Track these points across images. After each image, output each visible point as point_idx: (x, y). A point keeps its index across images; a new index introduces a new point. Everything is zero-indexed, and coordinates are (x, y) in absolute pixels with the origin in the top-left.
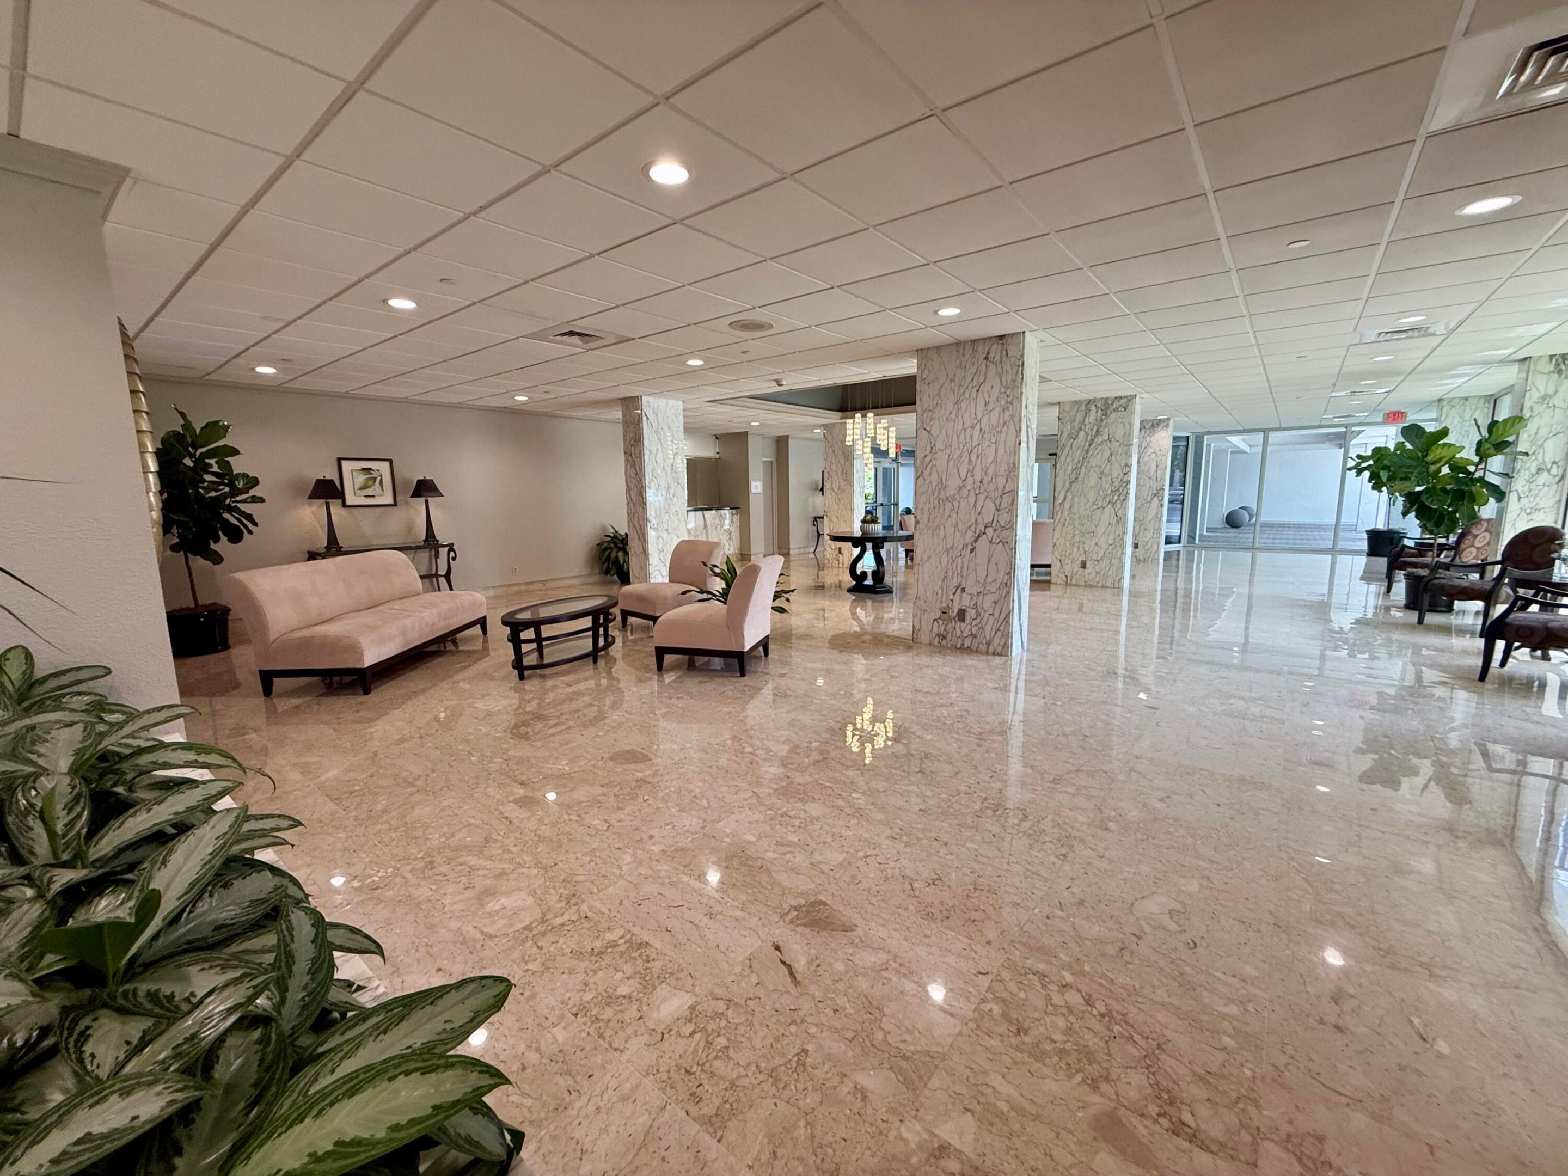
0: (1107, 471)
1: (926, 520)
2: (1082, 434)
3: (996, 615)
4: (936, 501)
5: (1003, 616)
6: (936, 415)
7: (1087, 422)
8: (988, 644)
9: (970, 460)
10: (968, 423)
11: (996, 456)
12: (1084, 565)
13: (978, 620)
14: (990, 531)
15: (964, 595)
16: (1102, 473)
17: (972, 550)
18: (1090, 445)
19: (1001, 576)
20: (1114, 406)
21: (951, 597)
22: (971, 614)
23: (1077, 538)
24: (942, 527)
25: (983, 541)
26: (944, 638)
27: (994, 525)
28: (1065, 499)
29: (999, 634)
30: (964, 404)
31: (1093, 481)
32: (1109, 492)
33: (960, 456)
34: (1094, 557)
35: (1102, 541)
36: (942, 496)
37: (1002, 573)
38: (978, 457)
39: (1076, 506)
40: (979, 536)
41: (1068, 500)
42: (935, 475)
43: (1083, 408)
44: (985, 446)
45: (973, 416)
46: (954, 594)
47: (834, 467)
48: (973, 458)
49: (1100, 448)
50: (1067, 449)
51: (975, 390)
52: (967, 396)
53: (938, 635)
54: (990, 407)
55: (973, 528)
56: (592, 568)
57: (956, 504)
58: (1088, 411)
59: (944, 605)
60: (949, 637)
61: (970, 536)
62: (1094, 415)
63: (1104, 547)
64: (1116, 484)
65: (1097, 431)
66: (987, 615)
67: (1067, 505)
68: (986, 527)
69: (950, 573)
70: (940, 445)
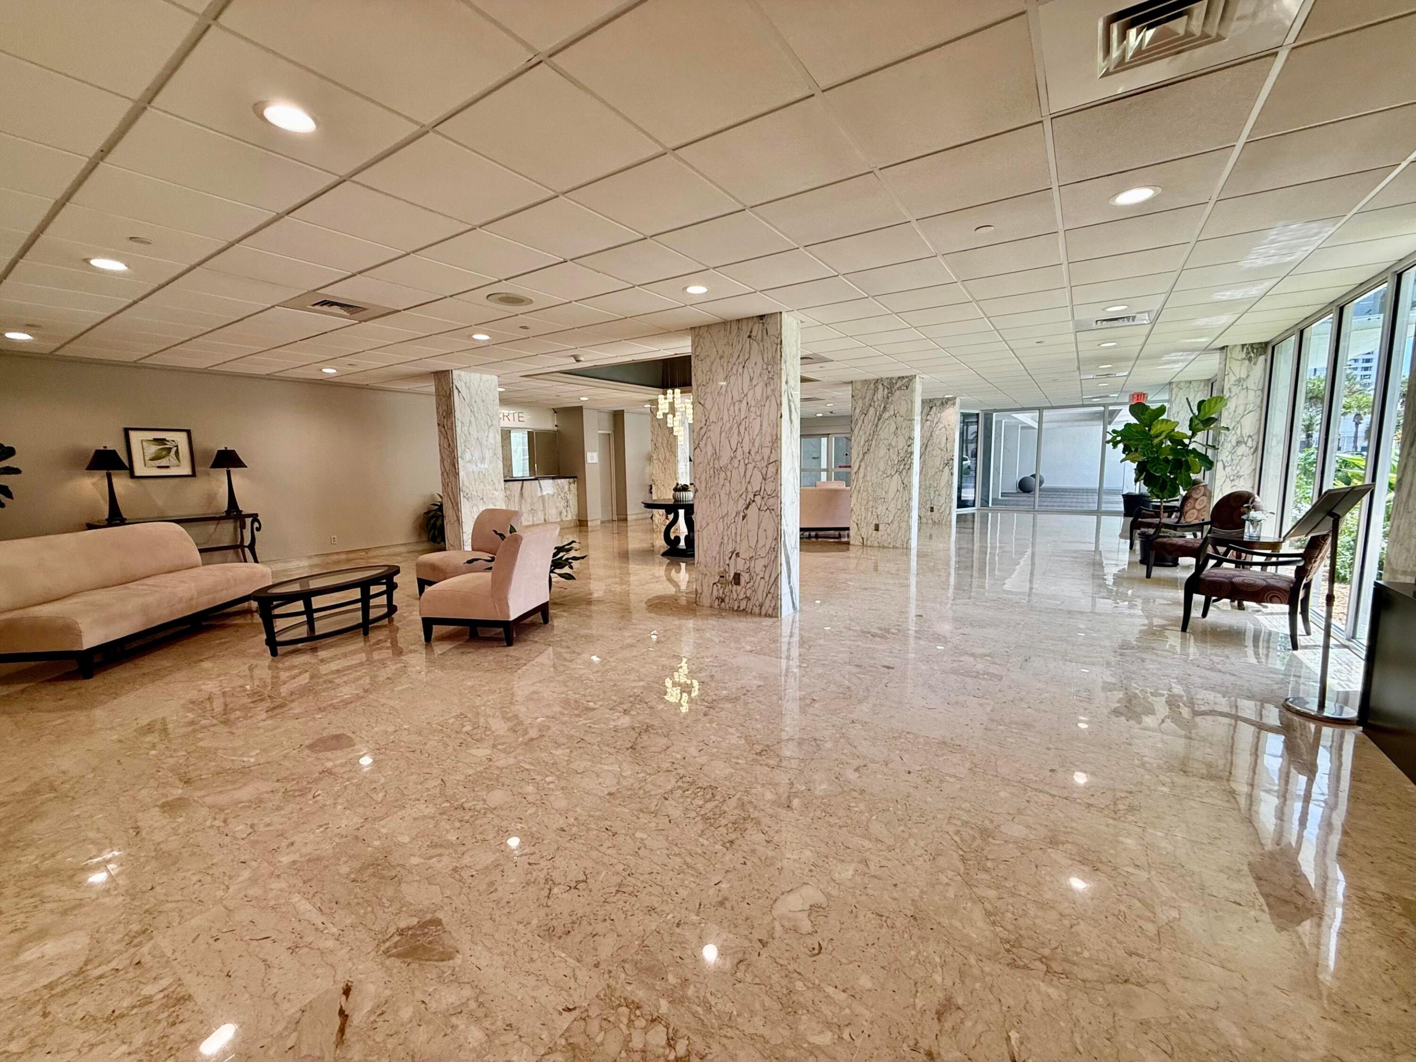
0: (894, 444)
1: (703, 489)
2: (872, 410)
3: (767, 578)
4: (712, 472)
5: (772, 579)
6: (709, 390)
7: (875, 399)
8: (761, 606)
9: (739, 432)
10: (736, 398)
11: (761, 429)
12: (877, 528)
13: (752, 583)
14: (758, 499)
15: (739, 559)
16: (890, 445)
17: (744, 517)
18: (879, 420)
19: (770, 542)
20: (898, 385)
21: (727, 562)
22: (744, 578)
23: (871, 503)
24: (717, 496)
25: (754, 508)
26: (723, 601)
27: (762, 493)
28: (859, 469)
29: (770, 596)
30: (733, 378)
31: (882, 452)
32: (896, 462)
33: (731, 428)
34: (886, 521)
35: (892, 507)
36: (716, 466)
37: (770, 540)
38: (746, 429)
39: (869, 474)
40: (749, 504)
41: (862, 470)
42: (709, 445)
43: (872, 386)
44: (751, 419)
45: (741, 391)
46: (730, 558)
47: (660, 440)
48: (742, 430)
49: (887, 422)
50: (860, 422)
51: (741, 366)
52: (734, 371)
53: (717, 598)
54: (754, 382)
55: (744, 496)
57: (729, 473)
58: (876, 389)
59: (722, 569)
60: (727, 600)
61: (741, 505)
62: (881, 393)
63: (894, 511)
64: (902, 455)
65: (885, 407)
66: (759, 578)
67: (861, 475)
68: (755, 495)
69: (726, 538)
70: (713, 418)
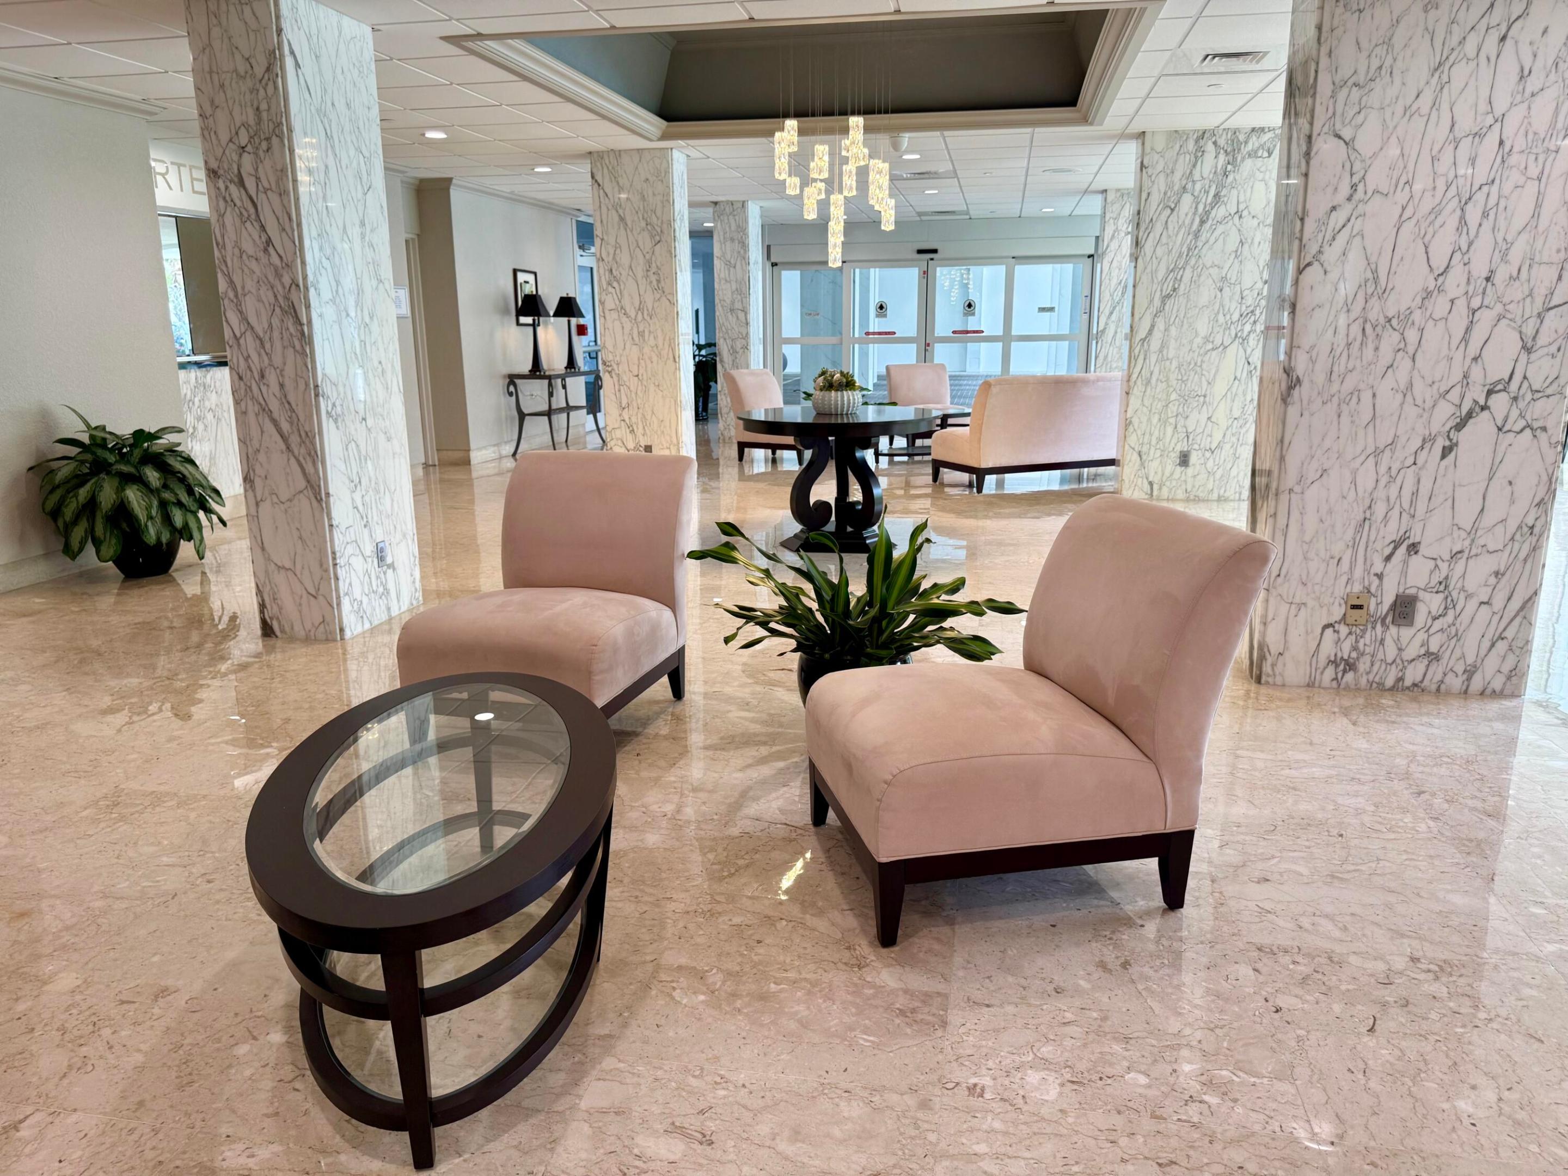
0: (1233, 277)
1: (1320, 378)
2: (1187, 199)
3: (1498, 603)
4: (1356, 329)
5: (1515, 604)
6: (1374, 99)
7: (1197, 176)
8: (1470, 673)
9: (1463, 221)
10: (1466, 124)
11: (1536, 215)
12: (1184, 460)
13: (1450, 617)
14: (1500, 402)
15: (1415, 560)
16: (1224, 279)
17: (1446, 451)
18: (1202, 222)
19: (1520, 511)
20: (1250, 147)
21: (1378, 567)
22: (1429, 604)
23: (1173, 408)
24: (1366, 396)
25: (1482, 426)
26: (1350, 666)
27: (1514, 386)
28: (1150, 332)
29: (1501, 646)
30: (1460, 72)
31: (1206, 293)
32: (1236, 316)
33: (1436, 211)
34: (1206, 443)
35: (1221, 416)
36: (1373, 315)
37: (1523, 503)
38: (1485, 215)
39: (1173, 344)
40: (1470, 415)
41: (1157, 335)
42: (1355, 255)
43: (1191, 145)
44: (1507, 187)
45: (1483, 107)
46: (1388, 558)
48: (1473, 214)
49: (1220, 229)
50: (1159, 227)
51: (1494, 36)
52: (1470, 47)
53: (1334, 662)
54: (1533, 84)
55: (1454, 396)
56: (22, 539)
57: (1412, 336)
58: (1200, 152)
59: (1357, 588)
60: (1363, 666)
61: (1444, 414)
62: (1211, 162)
63: (1224, 423)
64: (1249, 301)
65: (1217, 195)
66: (1473, 604)
67: (1155, 343)
68: (1490, 393)
69: (1380, 509)
70: (1377, 178)
